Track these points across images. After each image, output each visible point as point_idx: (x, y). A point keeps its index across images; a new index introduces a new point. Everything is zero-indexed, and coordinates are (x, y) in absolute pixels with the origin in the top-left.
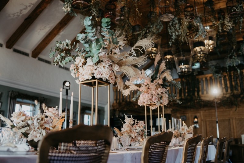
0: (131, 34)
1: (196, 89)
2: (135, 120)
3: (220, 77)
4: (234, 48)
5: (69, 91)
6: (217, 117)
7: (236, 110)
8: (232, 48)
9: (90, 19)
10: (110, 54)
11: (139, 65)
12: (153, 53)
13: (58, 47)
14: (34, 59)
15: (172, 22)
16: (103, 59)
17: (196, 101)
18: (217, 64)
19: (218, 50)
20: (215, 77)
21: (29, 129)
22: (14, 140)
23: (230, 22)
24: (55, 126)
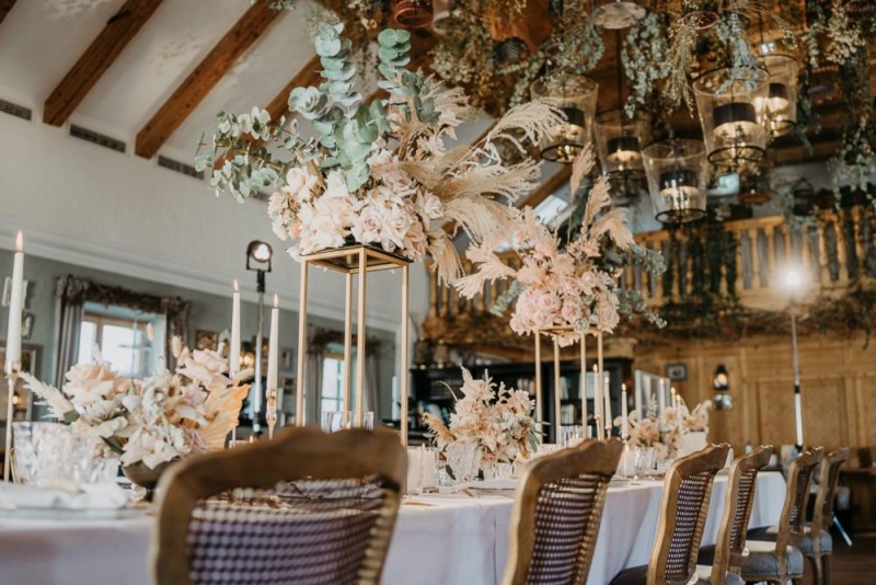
0: (491, 74)
1: (724, 270)
2: (499, 385)
3: (812, 229)
4: (863, 124)
5: (267, 275)
6: (797, 370)
7: (865, 347)
8: (857, 126)
9: (336, 32)
10: (408, 155)
11: (511, 194)
12: (566, 142)
13: (224, 135)
14: (143, 161)
15: (637, 30)
16: (384, 177)
17: (722, 313)
18: (799, 182)
19: (804, 130)
20: (792, 227)
21: (128, 425)
22: (76, 467)
23: (851, 32)
24: (216, 414)
